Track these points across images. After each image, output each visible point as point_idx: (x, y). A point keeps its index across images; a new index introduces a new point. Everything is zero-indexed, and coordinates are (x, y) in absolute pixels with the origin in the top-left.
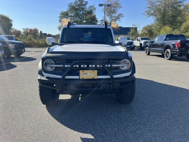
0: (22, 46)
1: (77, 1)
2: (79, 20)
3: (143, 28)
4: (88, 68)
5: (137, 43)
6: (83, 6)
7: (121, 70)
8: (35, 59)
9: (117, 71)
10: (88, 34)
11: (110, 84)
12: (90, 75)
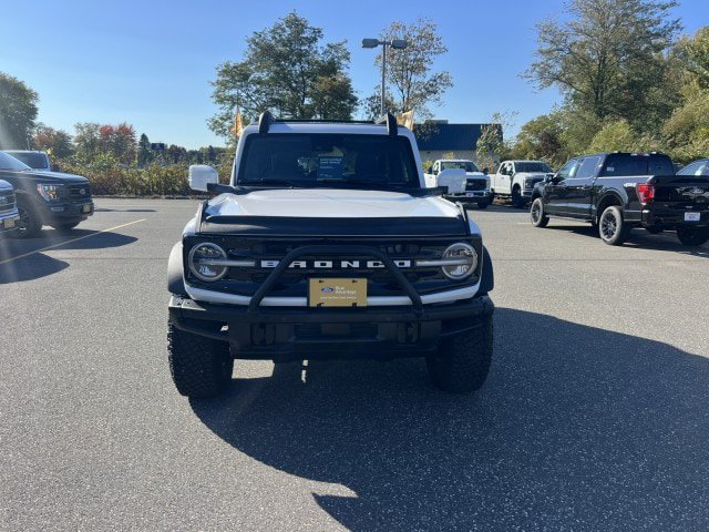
0: (83, 191)
1: (284, 26)
2: (287, 94)
3: (524, 128)
4: (337, 273)
5: (500, 184)
6: (303, 44)
7: (444, 277)
8: (134, 240)
9: (431, 280)
10: (331, 155)
11: (408, 324)
12: (343, 295)
